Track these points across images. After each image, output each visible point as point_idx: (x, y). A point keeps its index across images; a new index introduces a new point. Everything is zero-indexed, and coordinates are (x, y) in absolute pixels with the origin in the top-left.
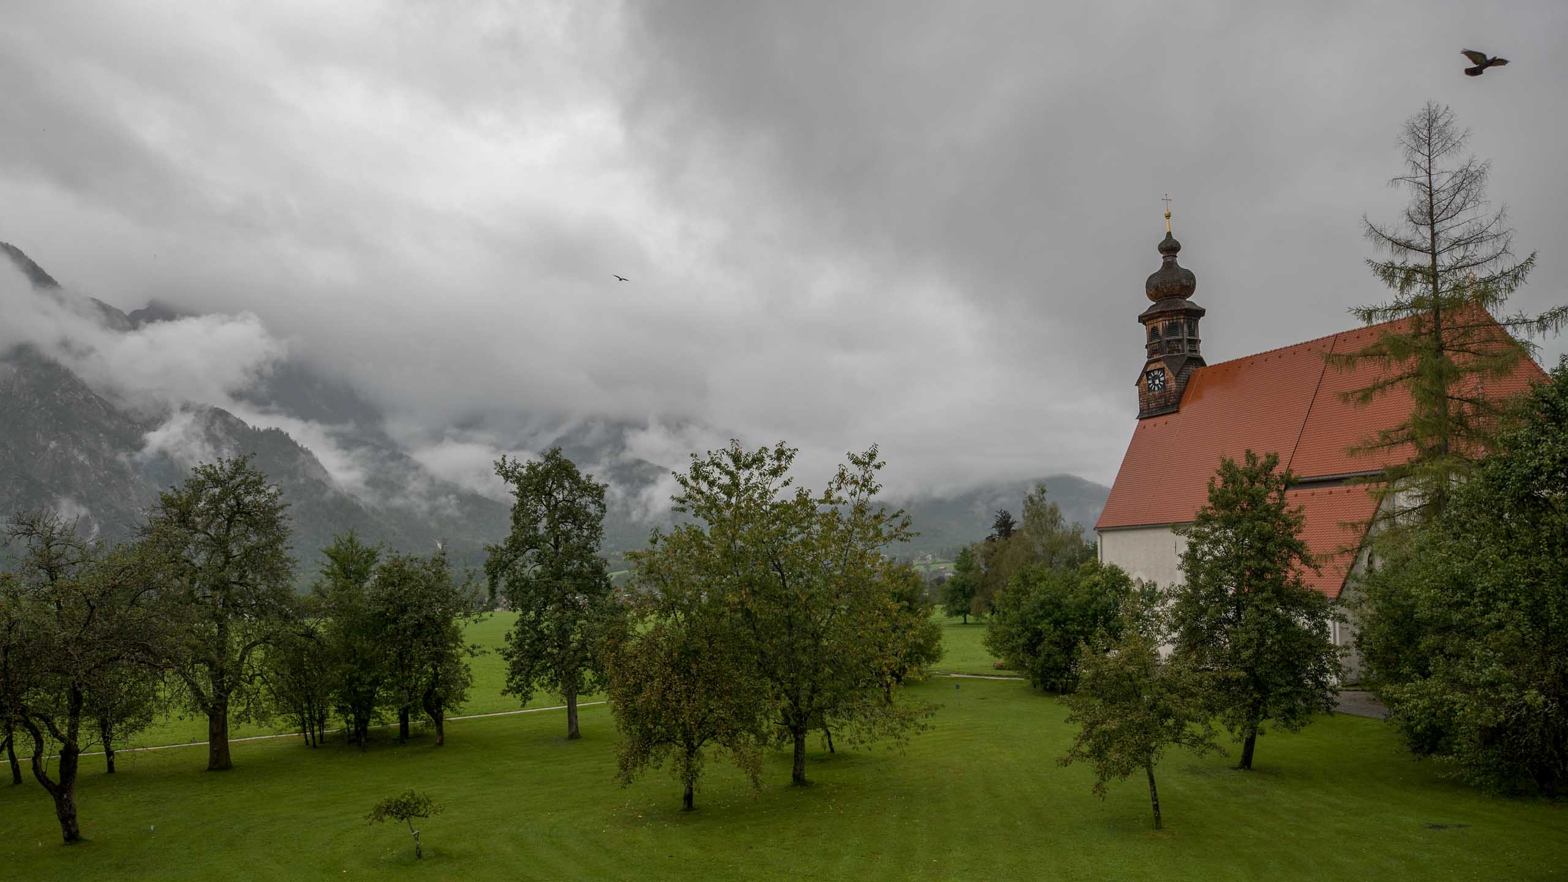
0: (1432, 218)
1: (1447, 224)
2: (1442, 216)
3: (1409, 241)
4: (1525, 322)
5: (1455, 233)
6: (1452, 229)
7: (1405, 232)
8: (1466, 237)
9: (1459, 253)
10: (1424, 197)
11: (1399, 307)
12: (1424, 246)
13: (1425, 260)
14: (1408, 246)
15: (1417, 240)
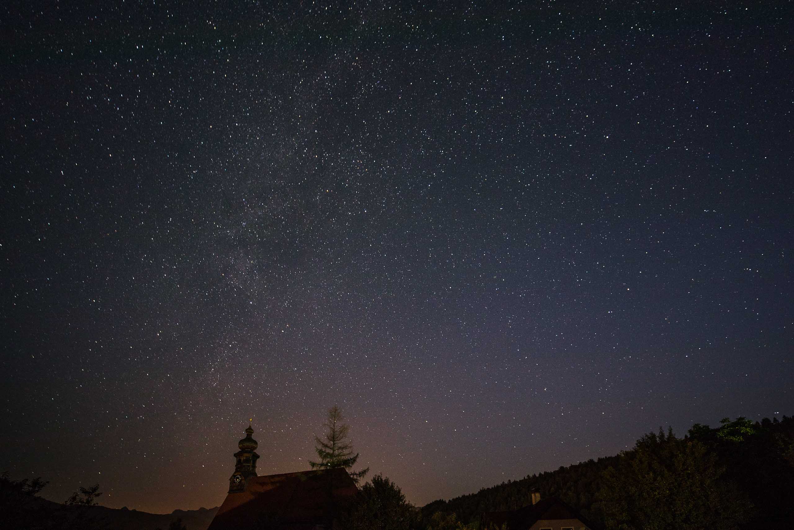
0: (334, 439)
1: (338, 442)
2: (337, 439)
3: (327, 445)
4: (356, 474)
5: (340, 445)
6: (339, 444)
7: (326, 442)
8: (342, 447)
9: (340, 451)
10: (332, 432)
11: (322, 465)
12: (331, 447)
13: (331, 452)
14: (326, 446)
15: (329, 445)
